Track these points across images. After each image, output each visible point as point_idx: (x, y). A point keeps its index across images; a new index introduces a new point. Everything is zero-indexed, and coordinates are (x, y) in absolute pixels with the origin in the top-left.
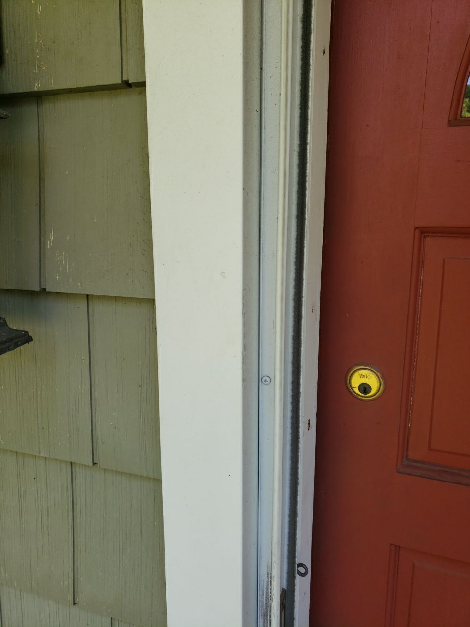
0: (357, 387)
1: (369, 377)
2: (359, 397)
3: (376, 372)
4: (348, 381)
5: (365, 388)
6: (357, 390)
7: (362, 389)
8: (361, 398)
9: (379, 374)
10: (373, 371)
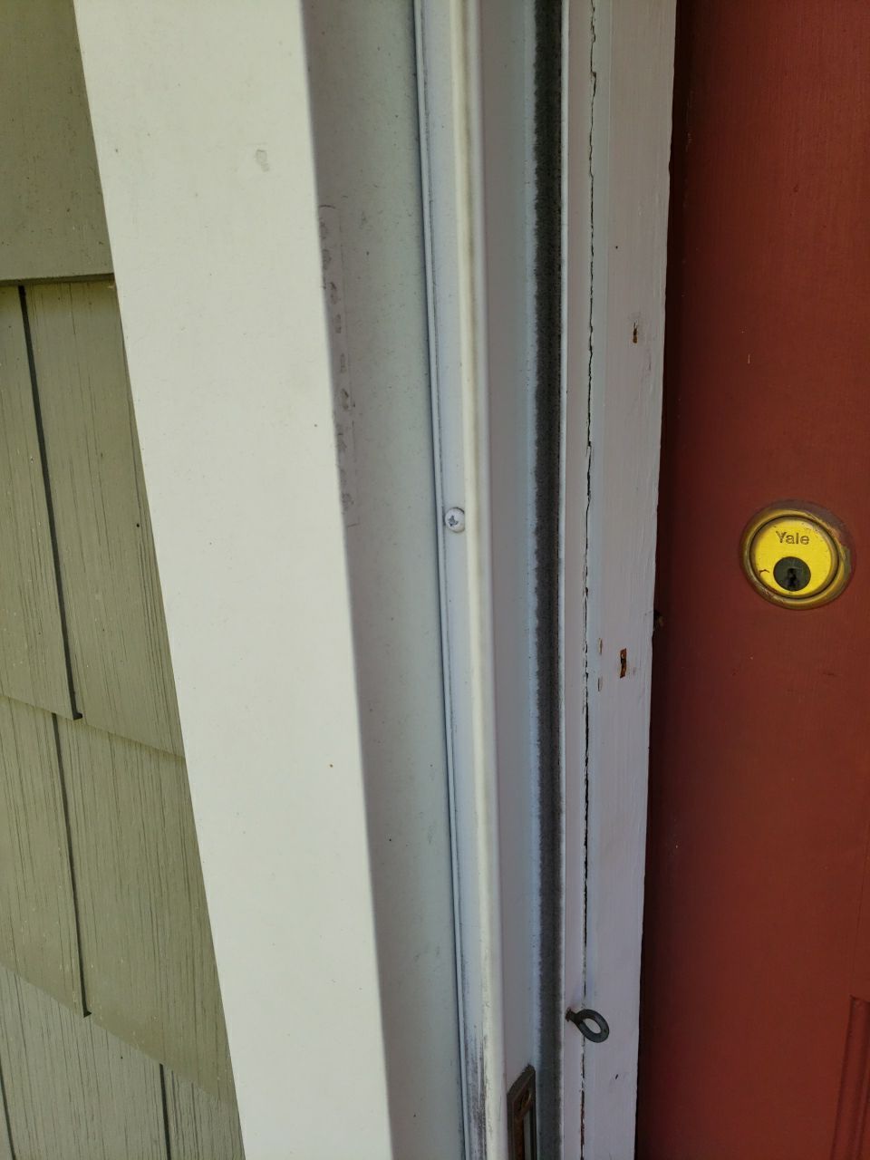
0: (772, 571)
1: (805, 540)
2: (776, 597)
3: (824, 524)
4: (746, 553)
5: (792, 572)
6: (769, 579)
7: (784, 573)
8: (782, 599)
9: (834, 532)
10: (817, 524)
